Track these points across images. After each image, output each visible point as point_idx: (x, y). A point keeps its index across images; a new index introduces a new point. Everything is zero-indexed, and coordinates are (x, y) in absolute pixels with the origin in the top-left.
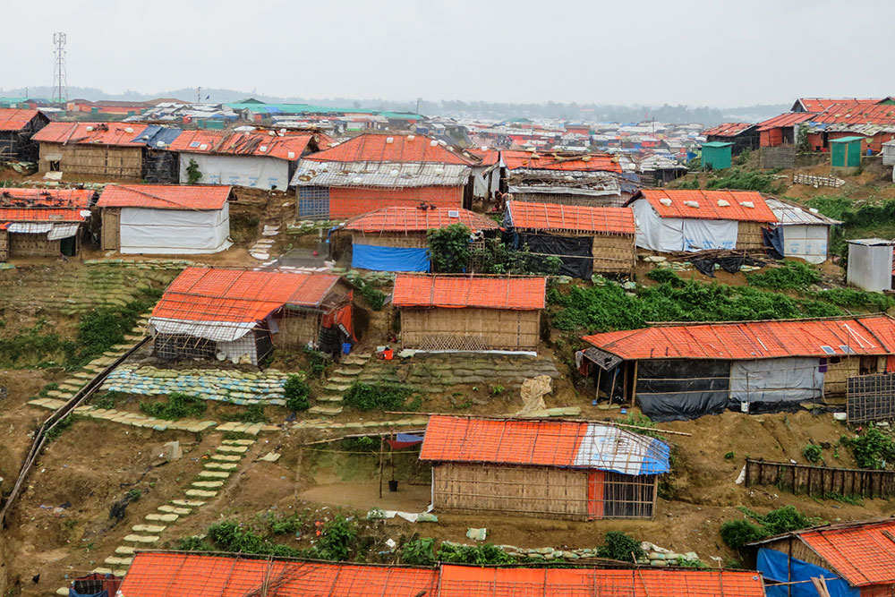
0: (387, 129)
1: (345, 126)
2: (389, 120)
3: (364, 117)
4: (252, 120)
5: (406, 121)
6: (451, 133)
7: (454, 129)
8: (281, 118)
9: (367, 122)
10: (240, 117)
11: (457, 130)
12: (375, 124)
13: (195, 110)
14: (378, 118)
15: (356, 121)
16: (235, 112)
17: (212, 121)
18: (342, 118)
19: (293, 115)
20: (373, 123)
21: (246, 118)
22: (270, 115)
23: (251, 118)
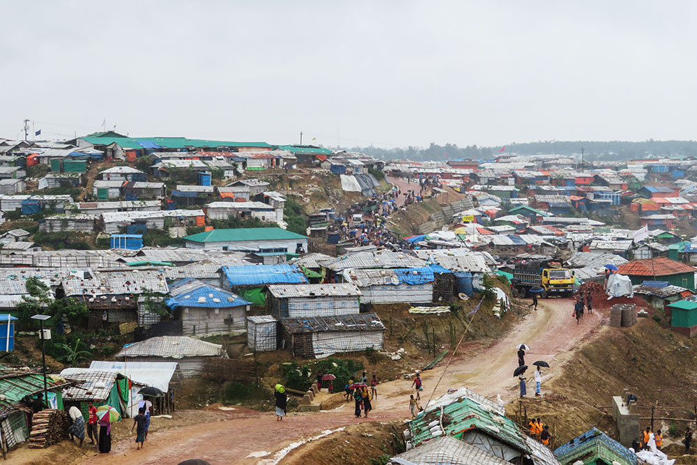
0: (294, 167)
1: (244, 164)
2: (296, 155)
3: (265, 152)
4: (124, 159)
5: (314, 157)
6: (369, 172)
7: (372, 166)
8: (164, 154)
9: (270, 159)
10: (105, 155)
11: (375, 167)
12: (281, 160)
13: (38, 147)
14: (283, 153)
15: (257, 158)
16: (97, 147)
17: (70, 160)
18: (239, 154)
19: (175, 150)
20: (278, 160)
21: (113, 155)
22: (146, 152)
23: (120, 155)
